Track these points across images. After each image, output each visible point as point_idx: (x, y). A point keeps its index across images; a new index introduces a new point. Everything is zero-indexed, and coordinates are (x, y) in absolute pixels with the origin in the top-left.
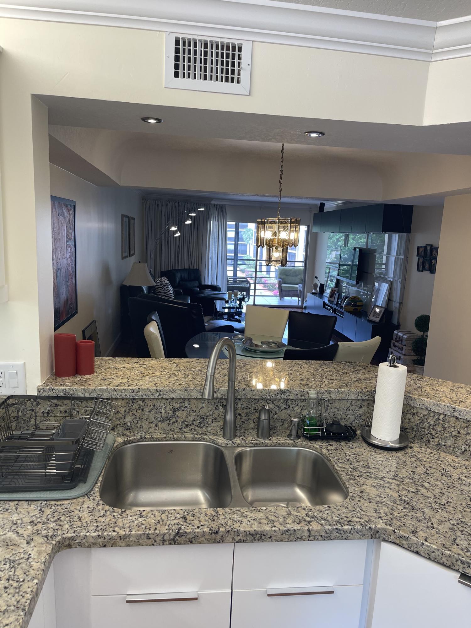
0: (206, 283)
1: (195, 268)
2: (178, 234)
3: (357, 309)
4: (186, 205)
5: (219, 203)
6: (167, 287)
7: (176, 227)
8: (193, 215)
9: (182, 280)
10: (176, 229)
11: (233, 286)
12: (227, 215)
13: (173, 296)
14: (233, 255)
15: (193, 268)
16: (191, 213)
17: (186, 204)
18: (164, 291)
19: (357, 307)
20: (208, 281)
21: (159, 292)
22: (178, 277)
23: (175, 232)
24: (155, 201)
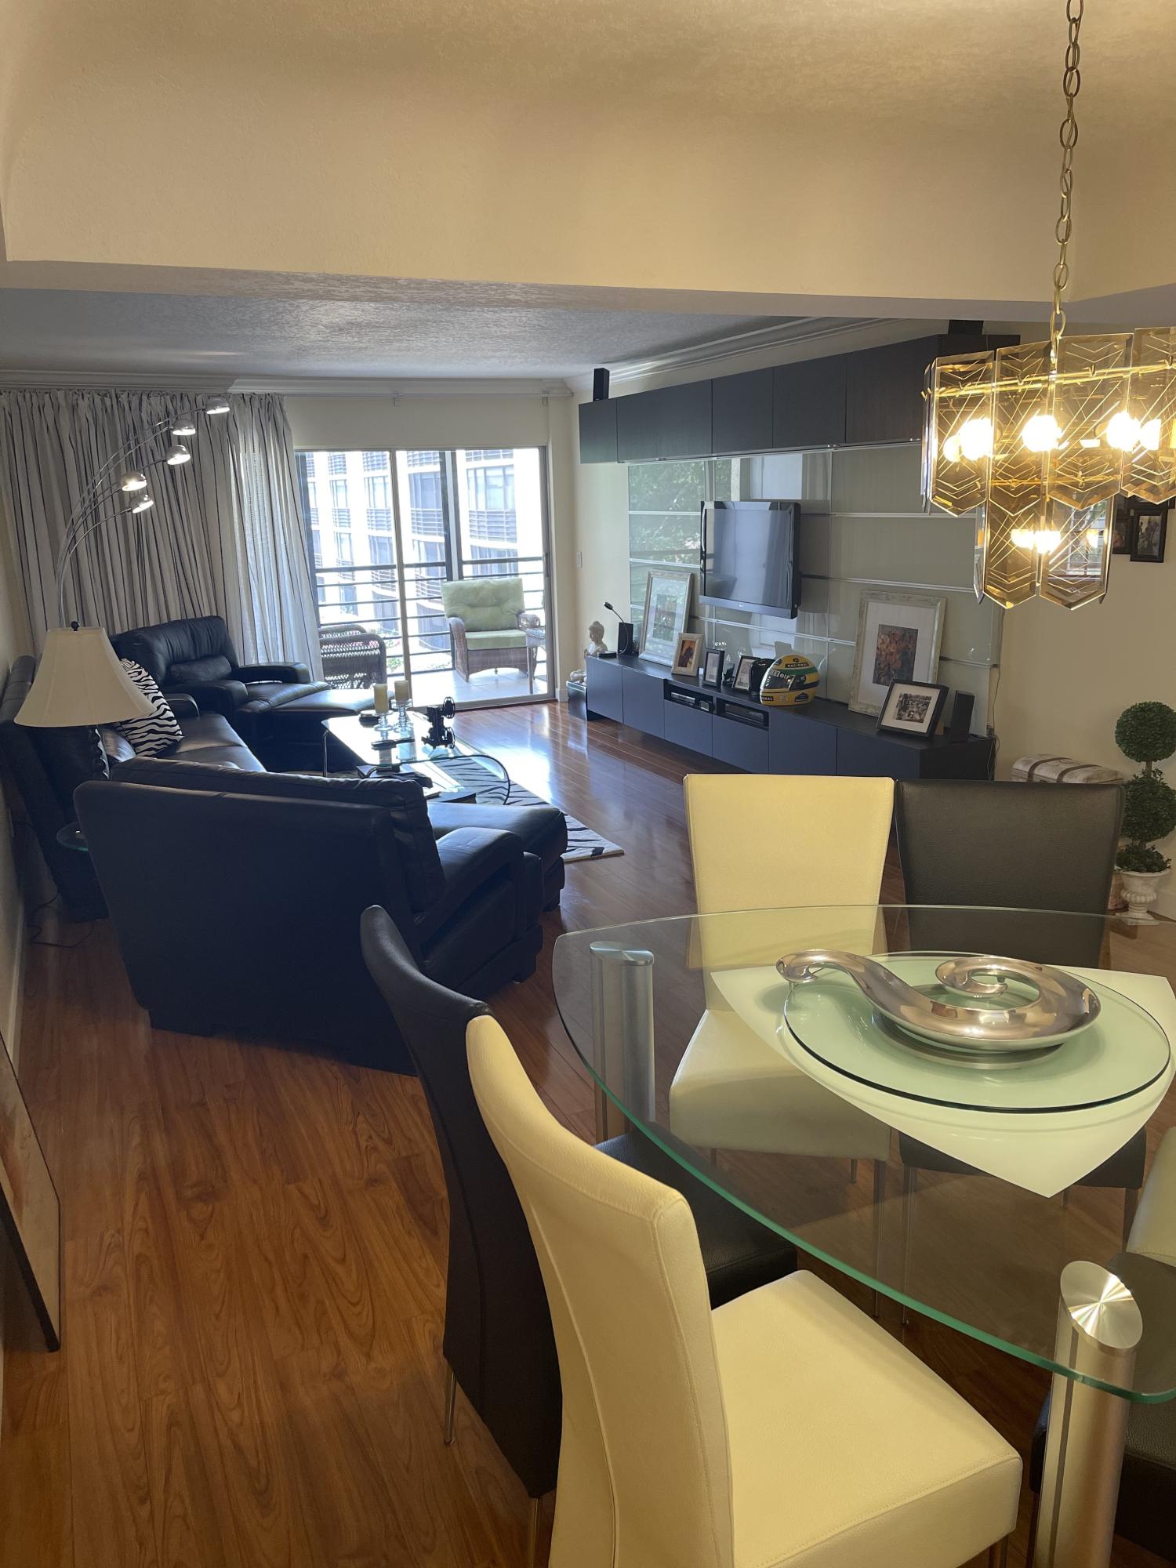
0: (253, 661)
1: (207, 614)
2: (146, 505)
3: (806, 697)
4: (144, 404)
5: (260, 390)
7: (142, 480)
8: (188, 432)
9: (175, 660)
10: (144, 484)
11: (336, 658)
12: (289, 429)
13: (178, 727)
15: (199, 616)
16: (180, 429)
17: (145, 398)
19: (804, 691)
20: (256, 655)
22: (162, 649)
23: (136, 497)
24: (28, 395)
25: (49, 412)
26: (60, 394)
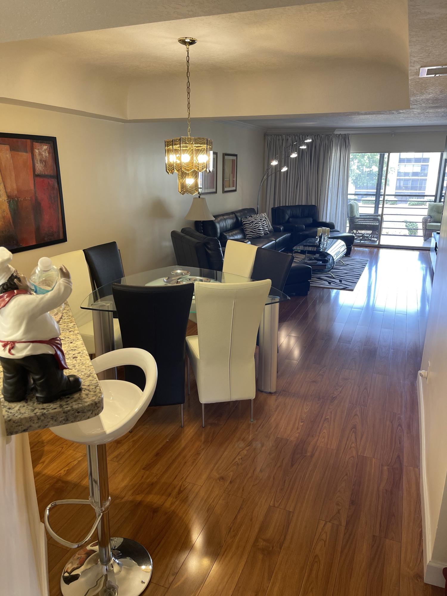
0: (324, 220)
4: (306, 138)
5: (342, 133)
6: (256, 223)
7: (277, 162)
9: (293, 217)
11: (363, 224)
12: (350, 146)
14: (375, 191)
18: (251, 227)
21: (245, 228)
22: (289, 213)
23: (280, 166)
24: (276, 136)
25: (281, 141)
26: (284, 136)
